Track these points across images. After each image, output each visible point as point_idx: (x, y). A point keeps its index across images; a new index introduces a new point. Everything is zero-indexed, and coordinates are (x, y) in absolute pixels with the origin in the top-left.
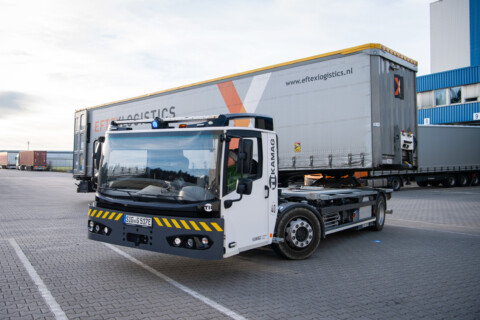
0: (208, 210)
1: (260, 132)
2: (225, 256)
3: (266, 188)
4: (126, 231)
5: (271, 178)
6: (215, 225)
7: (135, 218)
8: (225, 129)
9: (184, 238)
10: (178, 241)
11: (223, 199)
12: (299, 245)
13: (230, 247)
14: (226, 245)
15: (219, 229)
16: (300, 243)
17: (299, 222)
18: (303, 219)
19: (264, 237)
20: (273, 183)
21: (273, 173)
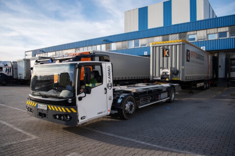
0: (70, 102)
1: (101, 63)
2: (79, 124)
3: (105, 89)
4: (39, 111)
5: (108, 84)
6: (72, 109)
7: (41, 105)
8: (78, 62)
9: (60, 115)
10: (57, 117)
11: (77, 97)
13: (81, 119)
14: (79, 118)
15: (74, 111)
19: (105, 112)
20: (110, 86)
21: (110, 82)
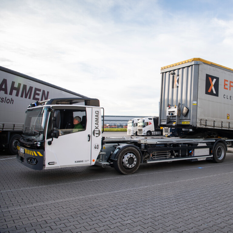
0: (39, 146)
2: (45, 168)
3: (89, 136)
6: (39, 153)
11: (47, 141)
12: (130, 167)
13: (49, 164)
14: (46, 163)
15: (41, 155)
16: (130, 166)
17: (129, 155)
18: (130, 153)
19: (86, 161)
20: (97, 134)
21: (97, 128)
